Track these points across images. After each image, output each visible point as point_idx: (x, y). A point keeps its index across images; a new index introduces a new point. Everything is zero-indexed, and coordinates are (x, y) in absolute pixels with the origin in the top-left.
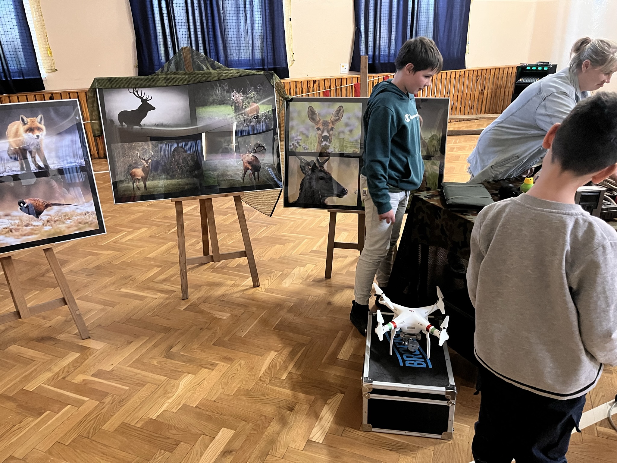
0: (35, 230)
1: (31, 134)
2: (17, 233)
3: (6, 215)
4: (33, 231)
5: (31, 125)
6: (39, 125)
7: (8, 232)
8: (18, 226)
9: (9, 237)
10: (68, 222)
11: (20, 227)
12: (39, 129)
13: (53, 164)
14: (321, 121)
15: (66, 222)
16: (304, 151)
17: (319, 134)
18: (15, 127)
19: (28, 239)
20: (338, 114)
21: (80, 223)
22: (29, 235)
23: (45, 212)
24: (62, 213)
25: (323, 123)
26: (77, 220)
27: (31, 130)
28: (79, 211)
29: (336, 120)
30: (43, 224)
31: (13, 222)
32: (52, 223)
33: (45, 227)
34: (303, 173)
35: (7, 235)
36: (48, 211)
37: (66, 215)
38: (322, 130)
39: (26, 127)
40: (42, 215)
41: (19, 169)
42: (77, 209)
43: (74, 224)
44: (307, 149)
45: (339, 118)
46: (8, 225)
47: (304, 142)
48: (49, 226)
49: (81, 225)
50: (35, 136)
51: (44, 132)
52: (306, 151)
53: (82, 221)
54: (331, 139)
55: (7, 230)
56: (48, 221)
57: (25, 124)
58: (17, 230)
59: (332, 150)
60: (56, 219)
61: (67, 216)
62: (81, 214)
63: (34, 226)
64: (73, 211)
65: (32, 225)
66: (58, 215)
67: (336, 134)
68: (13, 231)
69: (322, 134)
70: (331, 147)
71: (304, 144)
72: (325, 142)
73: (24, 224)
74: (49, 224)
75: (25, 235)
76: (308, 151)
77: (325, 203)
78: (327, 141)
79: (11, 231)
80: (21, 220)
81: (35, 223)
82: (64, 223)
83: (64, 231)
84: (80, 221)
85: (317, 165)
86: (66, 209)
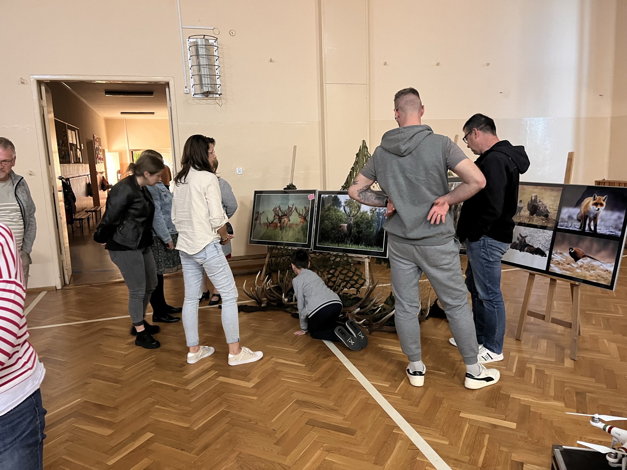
0: (571, 269)
1: (595, 207)
2: (561, 267)
3: (561, 254)
4: (570, 269)
5: (598, 201)
6: (603, 202)
7: (556, 264)
8: (564, 262)
9: (557, 267)
10: (592, 272)
11: (564, 264)
12: (602, 205)
13: (600, 229)
15: (591, 272)
18: (588, 201)
19: (566, 273)
21: (599, 276)
22: (566, 271)
23: (581, 260)
24: (591, 265)
26: (598, 273)
27: (596, 204)
28: (601, 267)
30: (577, 267)
31: (562, 259)
32: (583, 268)
33: (577, 270)
35: (556, 265)
36: (584, 259)
37: (593, 266)
39: (595, 202)
40: (579, 261)
41: (578, 227)
42: (601, 265)
43: (595, 275)
46: (559, 260)
48: (580, 269)
49: (599, 278)
50: (597, 209)
51: (604, 207)
53: (601, 275)
55: (557, 262)
56: (581, 266)
57: (594, 200)
58: (562, 265)
60: (586, 267)
61: (593, 268)
62: (602, 270)
63: (572, 266)
64: (598, 266)
65: (571, 265)
66: (588, 265)
68: (560, 265)
73: (567, 263)
74: (581, 268)
75: (564, 270)
79: (559, 264)
80: (566, 260)
81: (573, 265)
82: (589, 271)
83: (587, 277)
84: (600, 274)
86: (595, 263)
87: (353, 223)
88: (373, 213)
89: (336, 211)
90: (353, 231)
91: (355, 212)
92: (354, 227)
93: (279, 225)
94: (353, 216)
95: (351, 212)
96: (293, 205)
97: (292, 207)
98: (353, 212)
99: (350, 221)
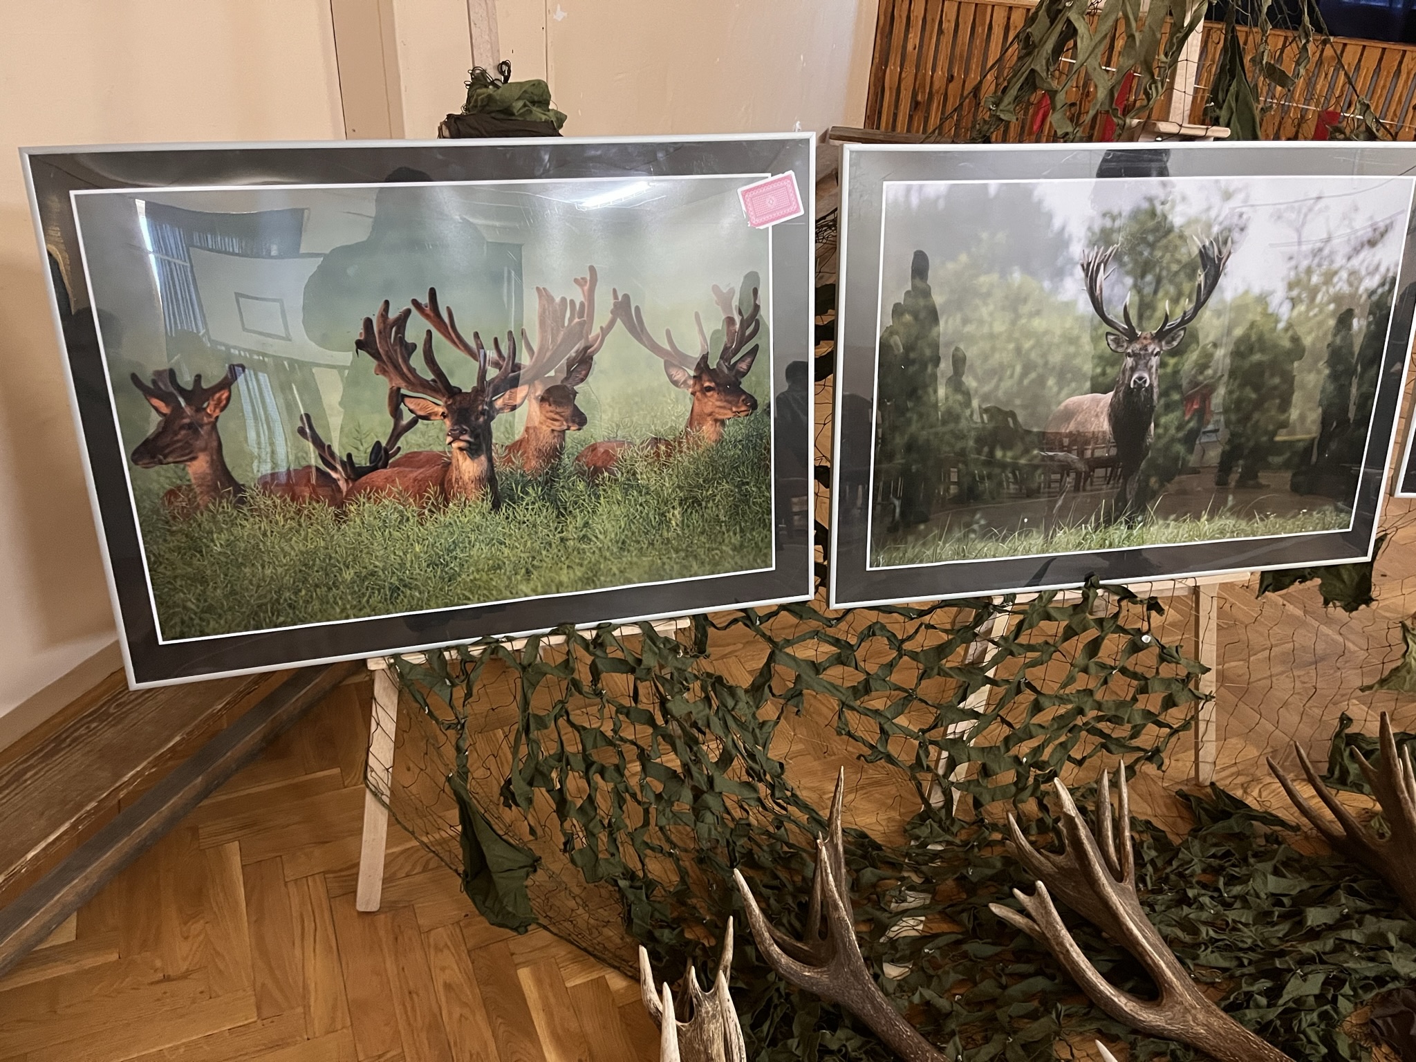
87: (1160, 378)
88: (1313, 299)
89: (1025, 309)
90: (1158, 437)
91: (1175, 301)
92: (1169, 408)
93: (468, 468)
94: (1160, 336)
95: (1146, 307)
96: (590, 282)
97: (578, 296)
98: (1166, 305)
99: (1133, 370)
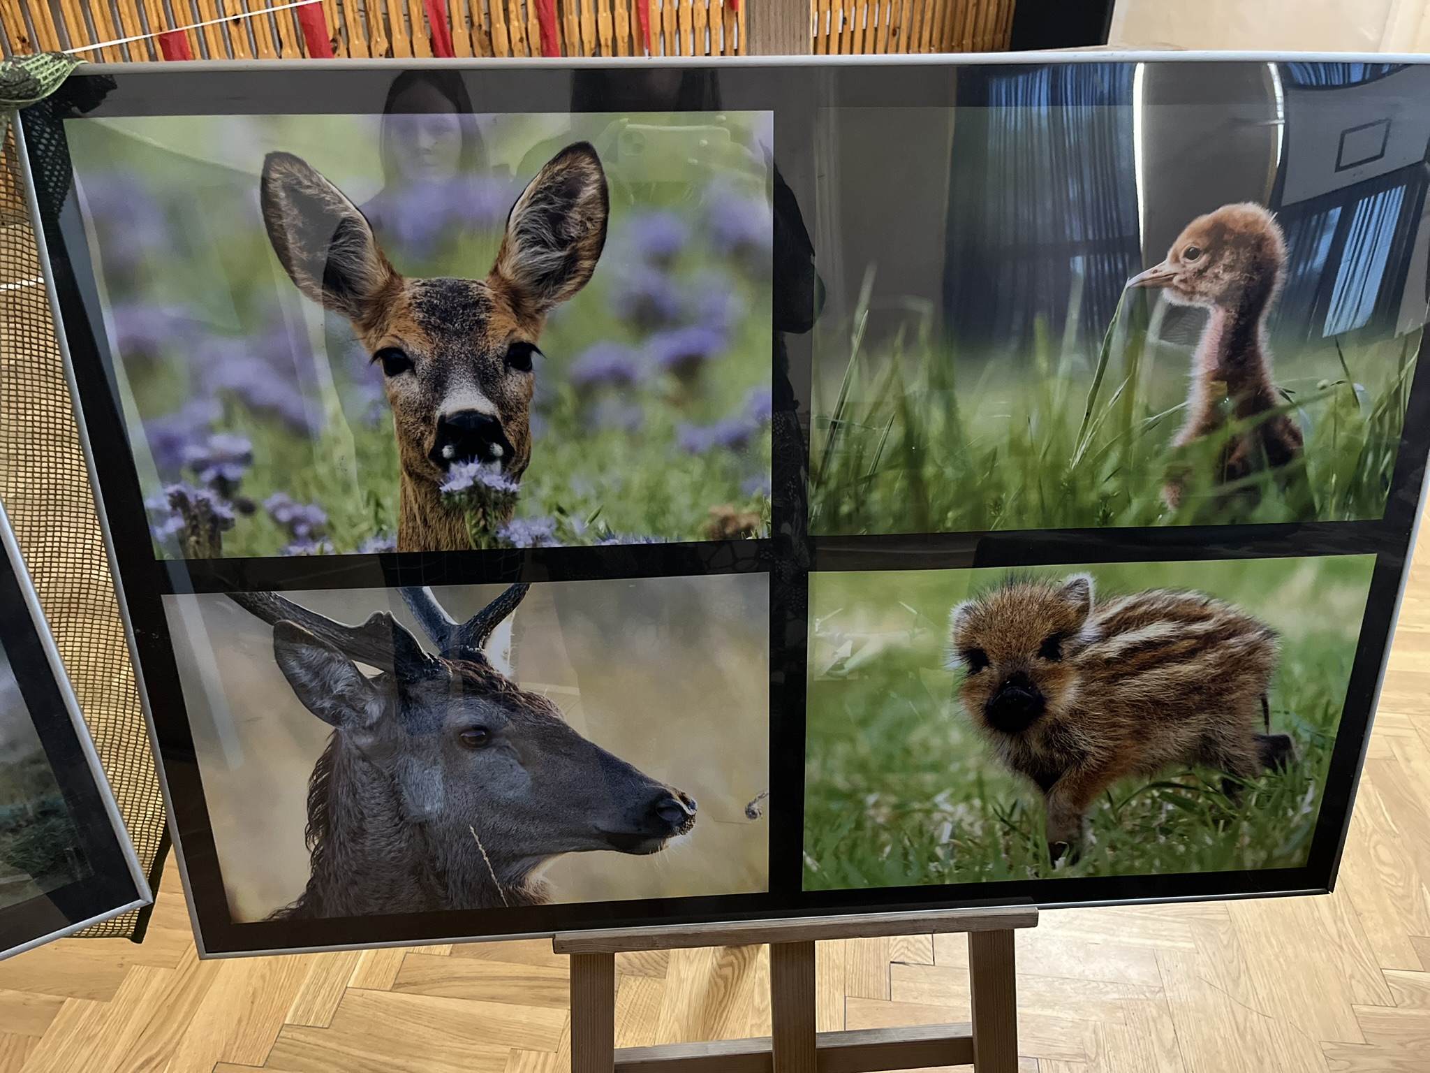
14: (411, 289)
16: (296, 550)
17: (407, 407)
20: (556, 220)
25: (431, 309)
29: (550, 280)
34: (320, 713)
38: (425, 363)
44: (313, 536)
45: (572, 260)
47: (282, 483)
52: (314, 550)
54: (523, 436)
59: (541, 528)
67: (558, 401)
69: (430, 409)
70: (525, 504)
71: (277, 498)
72: (473, 468)
76: (329, 548)
77: (526, 898)
78: (488, 458)
85: (428, 648)
